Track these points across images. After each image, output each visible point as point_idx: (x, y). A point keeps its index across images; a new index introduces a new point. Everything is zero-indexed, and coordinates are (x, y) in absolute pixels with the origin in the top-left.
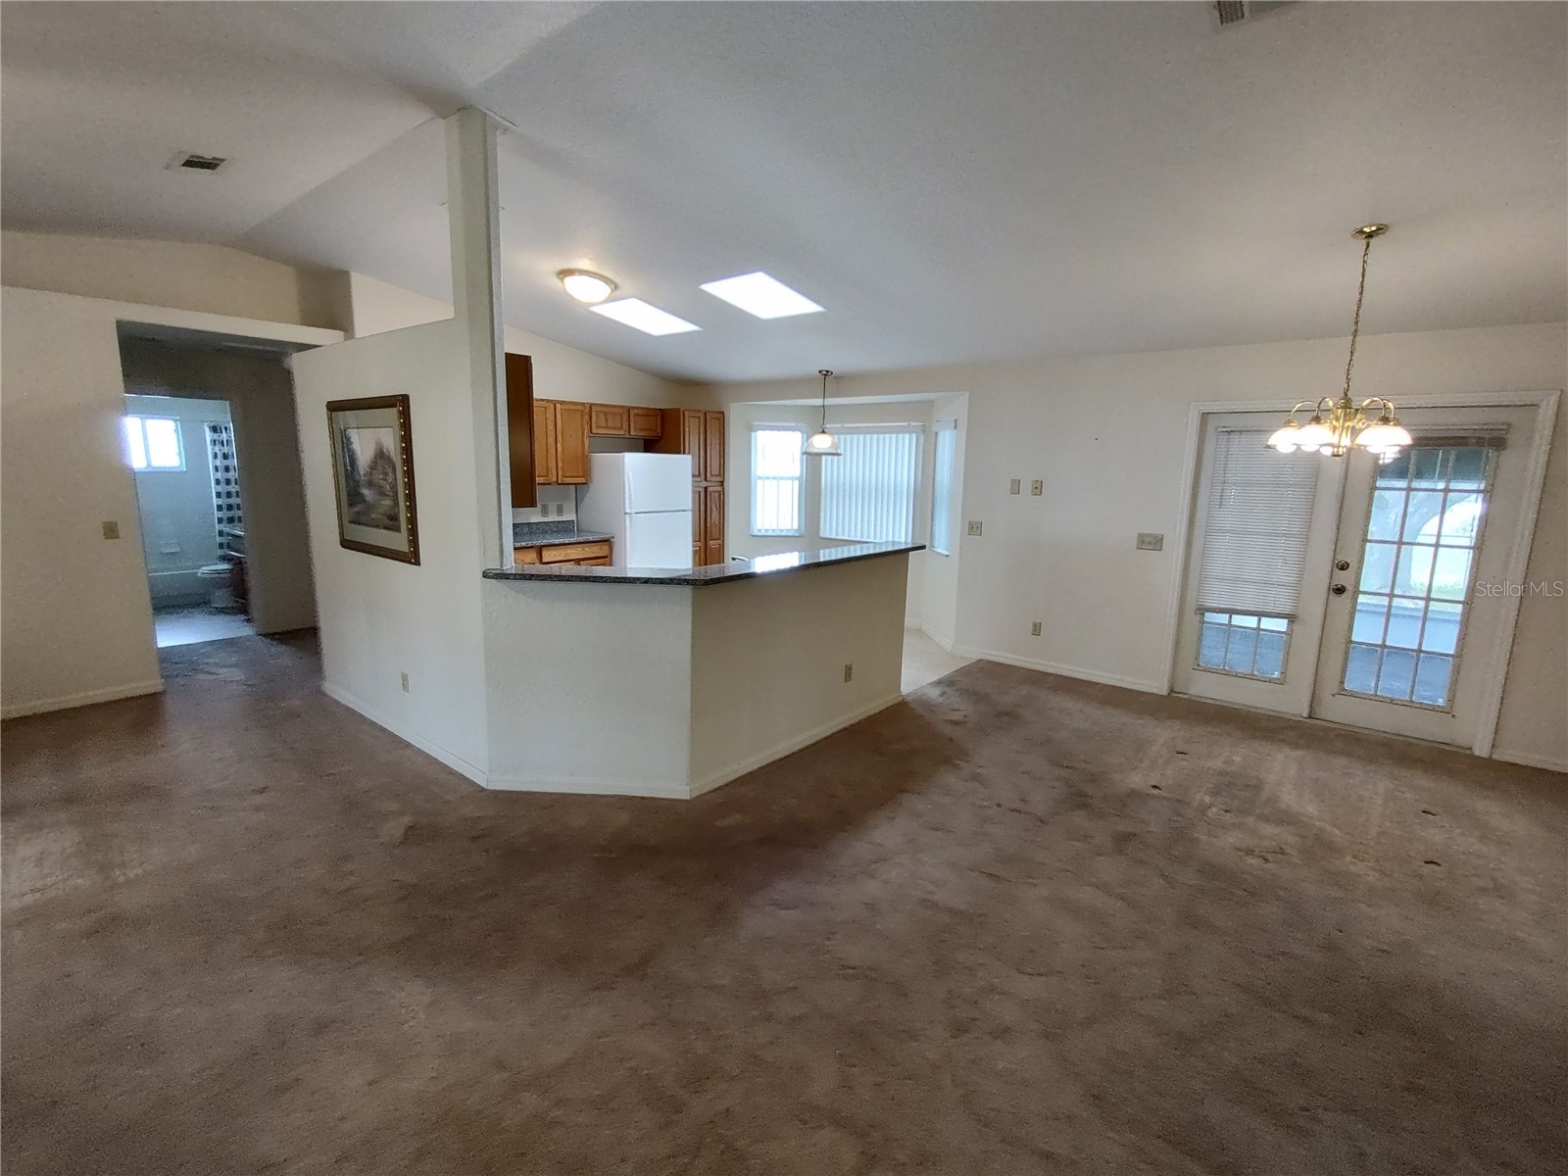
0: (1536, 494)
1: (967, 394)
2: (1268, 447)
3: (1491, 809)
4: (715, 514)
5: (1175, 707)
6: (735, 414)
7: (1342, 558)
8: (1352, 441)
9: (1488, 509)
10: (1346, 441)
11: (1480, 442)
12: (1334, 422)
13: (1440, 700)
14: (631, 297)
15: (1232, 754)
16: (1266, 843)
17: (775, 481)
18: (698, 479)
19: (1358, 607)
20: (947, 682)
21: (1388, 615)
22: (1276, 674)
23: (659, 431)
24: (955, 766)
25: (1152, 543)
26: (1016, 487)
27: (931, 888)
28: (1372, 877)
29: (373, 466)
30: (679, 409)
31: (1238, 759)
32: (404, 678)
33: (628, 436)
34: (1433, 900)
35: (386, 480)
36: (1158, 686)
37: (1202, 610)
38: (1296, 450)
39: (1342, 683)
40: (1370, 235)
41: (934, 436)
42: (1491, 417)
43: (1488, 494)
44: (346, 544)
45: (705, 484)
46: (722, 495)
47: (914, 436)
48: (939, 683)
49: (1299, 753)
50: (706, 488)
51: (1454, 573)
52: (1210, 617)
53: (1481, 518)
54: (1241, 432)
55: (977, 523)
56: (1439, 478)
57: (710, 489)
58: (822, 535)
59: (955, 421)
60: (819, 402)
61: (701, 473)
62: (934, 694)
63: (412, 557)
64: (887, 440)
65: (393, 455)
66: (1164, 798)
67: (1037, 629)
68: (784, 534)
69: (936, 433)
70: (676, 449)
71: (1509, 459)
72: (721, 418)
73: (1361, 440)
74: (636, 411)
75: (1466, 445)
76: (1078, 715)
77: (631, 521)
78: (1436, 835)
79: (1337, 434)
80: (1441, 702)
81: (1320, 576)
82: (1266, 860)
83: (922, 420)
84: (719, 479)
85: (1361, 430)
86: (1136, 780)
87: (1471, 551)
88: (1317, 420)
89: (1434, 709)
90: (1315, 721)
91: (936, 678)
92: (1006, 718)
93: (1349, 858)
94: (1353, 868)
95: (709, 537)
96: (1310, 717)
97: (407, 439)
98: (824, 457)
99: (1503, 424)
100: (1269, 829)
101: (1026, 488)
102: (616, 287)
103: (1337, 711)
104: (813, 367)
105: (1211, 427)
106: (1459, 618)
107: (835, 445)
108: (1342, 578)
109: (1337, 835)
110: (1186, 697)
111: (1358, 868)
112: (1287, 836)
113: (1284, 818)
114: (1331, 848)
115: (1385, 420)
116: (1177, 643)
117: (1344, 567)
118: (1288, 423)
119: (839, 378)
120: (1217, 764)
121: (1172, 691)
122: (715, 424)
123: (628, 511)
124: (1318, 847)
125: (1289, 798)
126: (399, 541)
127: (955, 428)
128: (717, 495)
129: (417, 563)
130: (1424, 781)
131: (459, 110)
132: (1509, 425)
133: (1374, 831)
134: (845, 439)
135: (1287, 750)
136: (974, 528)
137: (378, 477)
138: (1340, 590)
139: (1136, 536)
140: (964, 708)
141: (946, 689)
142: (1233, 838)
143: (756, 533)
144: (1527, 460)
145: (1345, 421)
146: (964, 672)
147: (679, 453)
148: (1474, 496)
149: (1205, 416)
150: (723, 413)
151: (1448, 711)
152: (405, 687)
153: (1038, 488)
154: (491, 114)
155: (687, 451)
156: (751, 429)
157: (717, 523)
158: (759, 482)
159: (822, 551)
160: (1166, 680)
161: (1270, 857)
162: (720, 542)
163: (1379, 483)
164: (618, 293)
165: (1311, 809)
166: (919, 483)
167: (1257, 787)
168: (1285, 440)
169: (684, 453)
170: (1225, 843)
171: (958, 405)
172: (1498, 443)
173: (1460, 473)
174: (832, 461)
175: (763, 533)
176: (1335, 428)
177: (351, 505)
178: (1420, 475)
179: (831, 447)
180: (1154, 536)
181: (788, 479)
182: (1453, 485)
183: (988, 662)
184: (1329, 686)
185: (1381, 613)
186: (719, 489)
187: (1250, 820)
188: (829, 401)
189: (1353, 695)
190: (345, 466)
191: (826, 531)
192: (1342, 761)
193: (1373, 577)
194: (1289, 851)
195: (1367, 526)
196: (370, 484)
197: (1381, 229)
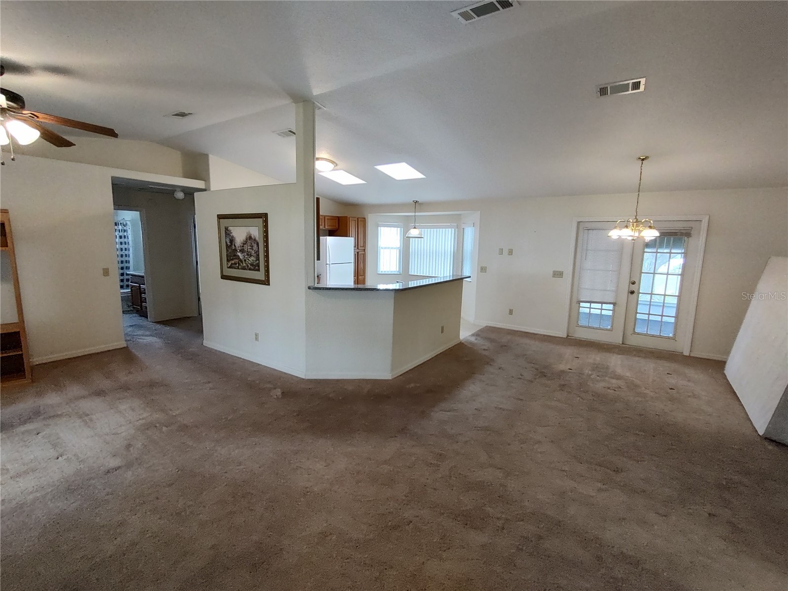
0: (702, 254)
1: (479, 212)
2: (609, 236)
3: (691, 372)
4: (362, 264)
5: (569, 341)
6: (371, 219)
7: (633, 279)
8: (639, 234)
9: (685, 261)
10: (637, 234)
11: (682, 234)
12: (632, 228)
13: (671, 334)
14: (341, 169)
15: (596, 357)
16: (614, 385)
17: (389, 250)
18: (355, 248)
19: (639, 302)
20: (476, 335)
21: (650, 305)
22: (609, 327)
23: (337, 226)
24: (490, 365)
25: (558, 274)
26: (501, 251)
27: (498, 404)
28: (652, 394)
29: (245, 243)
30: (347, 217)
31: (598, 359)
32: (256, 335)
33: (324, 229)
34: (672, 399)
35: (253, 249)
36: (562, 334)
37: (579, 302)
38: (619, 238)
39: (634, 329)
40: (643, 160)
41: (462, 229)
42: (686, 225)
43: (686, 255)
44: (224, 277)
45: (357, 251)
46: (364, 255)
47: (453, 230)
48: (473, 335)
49: (620, 356)
50: (358, 253)
51: (674, 286)
52: (582, 304)
53: (683, 264)
54: (593, 229)
55: (484, 267)
56: (666, 248)
57: (360, 253)
58: (410, 273)
59: (474, 223)
60: (413, 214)
61: (357, 246)
62: (473, 339)
63: (266, 282)
64: (441, 231)
65: (257, 239)
66: (574, 373)
67: (511, 312)
68: (393, 273)
69: (464, 229)
70: (345, 234)
71: (692, 241)
72: (364, 220)
73: (642, 234)
74: (328, 217)
75: (677, 235)
76: (534, 346)
77: (329, 267)
78: (672, 381)
79: (633, 231)
80: (671, 335)
81: (625, 287)
82: (615, 390)
83: (457, 223)
84: (363, 248)
85: (642, 231)
86: (562, 367)
87: (680, 276)
88: (627, 227)
89: (669, 338)
90: (624, 345)
91: (470, 334)
92: (504, 348)
93: (643, 388)
94: (645, 392)
95: (360, 273)
96: (623, 344)
97: (266, 232)
98: (411, 239)
99: (690, 227)
100: (614, 381)
101: (505, 252)
102: (337, 165)
103: (633, 341)
104: (410, 199)
105: (581, 228)
106: (676, 306)
107: (421, 234)
108: (633, 288)
109: (638, 382)
110: (573, 338)
111: (647, 391)
112: (621, 383)
113: (619, 377)
114: (637, 386)
115: (650, 227)
116: (570, 316)
117: (634, 283)
118: (615, 228)
119: (421, 204)
120: (591, 361)
121: (568, 336)
122: (362, 223)
123: (328, 263)
124: (632, 386)
125: (619, 371)
126: (260, 275)
127: (473, 226)
128: (362, 256)
129: (269, 284)
130: (666, 364)
131: (304, 101)
132: (692, 228)
133: (651, 380)
134: (424, 231)
135: (615, 355)
136: (483, 269)
137: (246, 248)
138: (632, 292)
139: (552, 272)
140: (487, 345)
141: (477, 337)
142: (602, 384)
143: (380, 273)
144: (698, 242)
145: (636, 227)
146: (480, 330)
147: (347, 237)
148: (680, 255)
149: (579, 223)
150: (365, 218)
151: (673, 339)
152: (257, 339)
153: (511, 252)
154: (317, 103)
155: (350, 236)
156: (378, 226)
157: (363, 268)
158: (382, 250)
159: (410, 282)
160: (566, 332)
161: (616, 389)
162: (363, 277)
163: (646, 250)
164: (336, 167)
165: (628, 374)
166: (456, 252)
167: (608, 368)
168: (614, 234)
169: (349, 237)
170: (600, 386)
171: (476, 216)
172: (688, 235)
173: (675, 246)
174: (415, 240)
175: (383, 273)
176: (632, 229)
177: (228, 261)
178: (661, 246)
179: (419, 234)
180: (560, 272)
181: (395, 248)
182: (673, 251)
183: (490, 327)
184: (629, 331)
185: (647, 305)
186: (363, 253)
187: (607, 378)
188: (417, 214)
189: (638, 334)
190: (226, 242)
191: (412, 272)
192: (637, 359)
193: (644, 286)
194: (622, 387)
195: (642, 267)
196: (242, 251)
197: (646, 158)
